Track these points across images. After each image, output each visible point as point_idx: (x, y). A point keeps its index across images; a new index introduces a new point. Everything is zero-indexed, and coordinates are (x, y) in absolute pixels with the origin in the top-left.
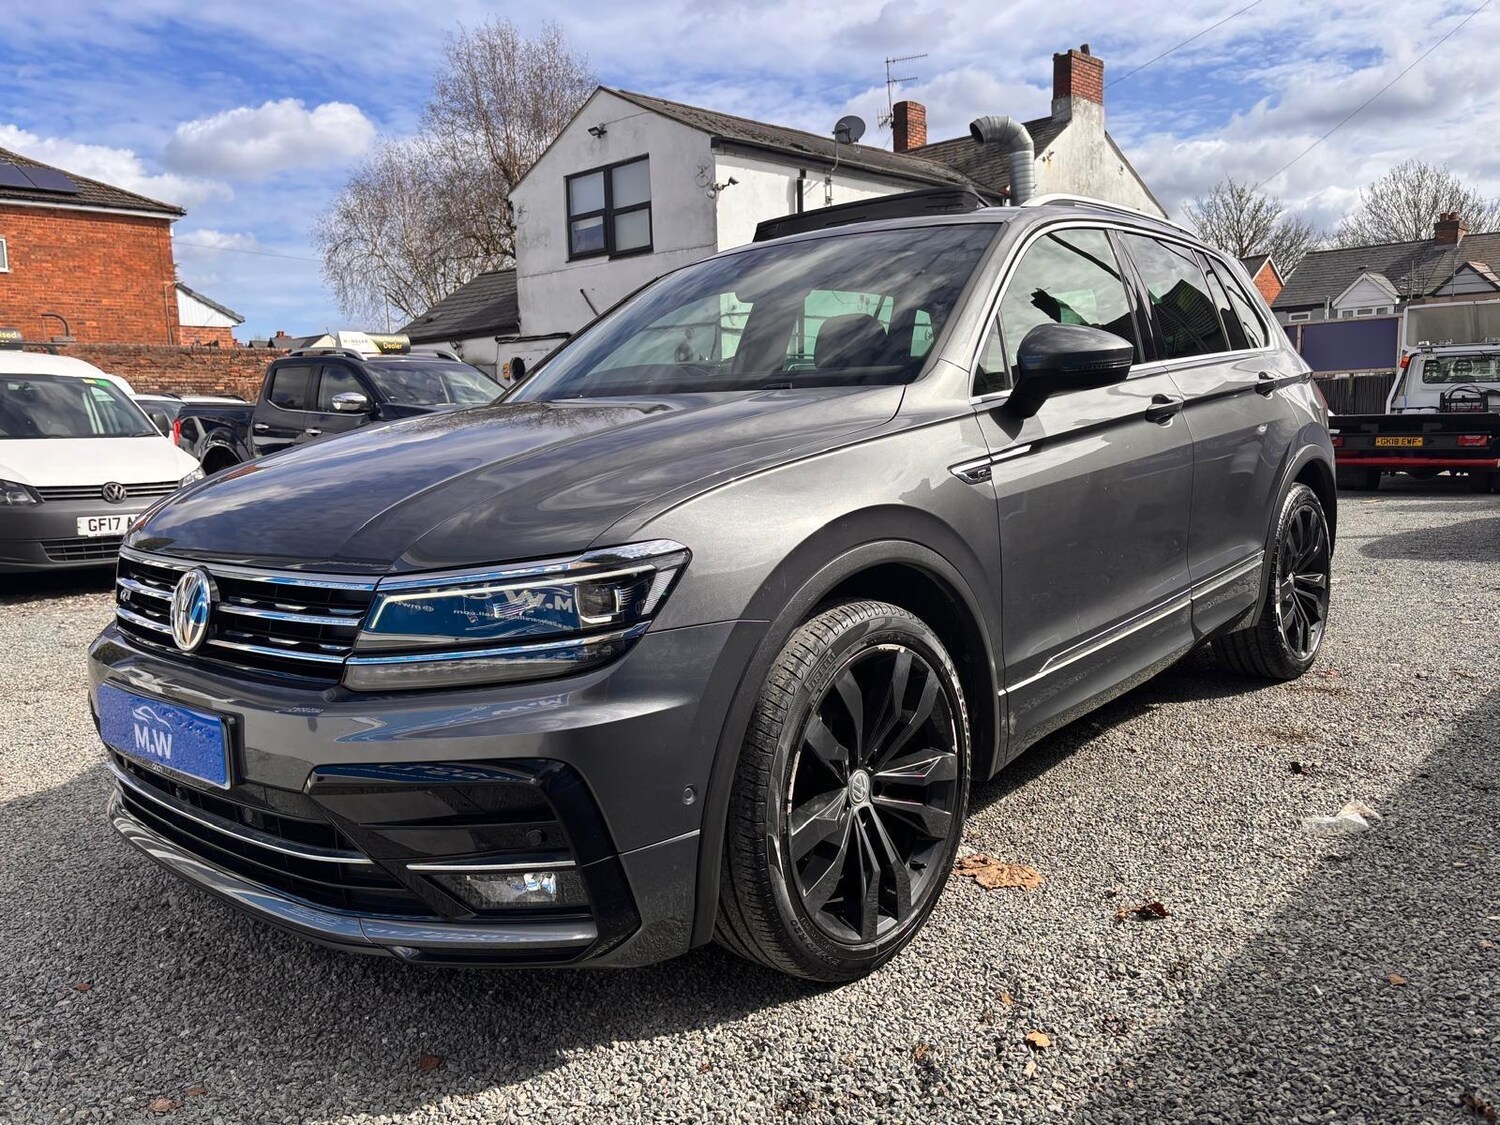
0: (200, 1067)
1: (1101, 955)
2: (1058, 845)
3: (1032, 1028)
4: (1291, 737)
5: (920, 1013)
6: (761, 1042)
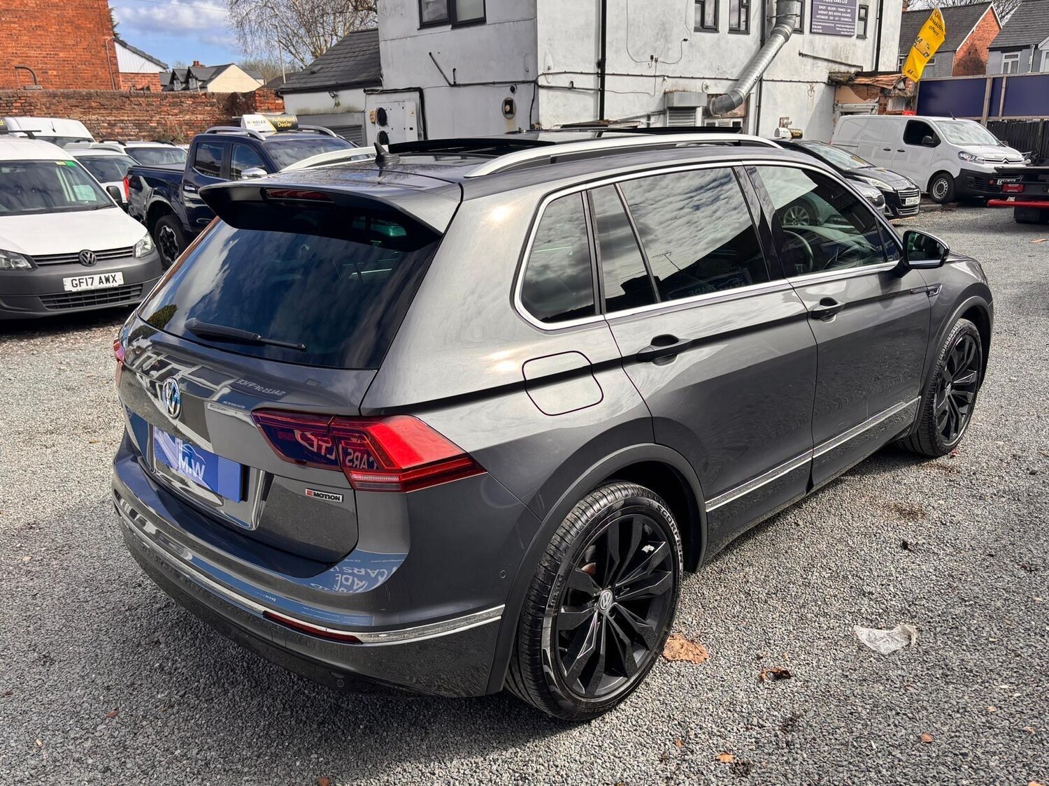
0: (189, 780)
1: (744, 710)
2: (733, 611)
3: (690, 771)
4: (909, 514)
5: (624, 753)
6: (524, 775)
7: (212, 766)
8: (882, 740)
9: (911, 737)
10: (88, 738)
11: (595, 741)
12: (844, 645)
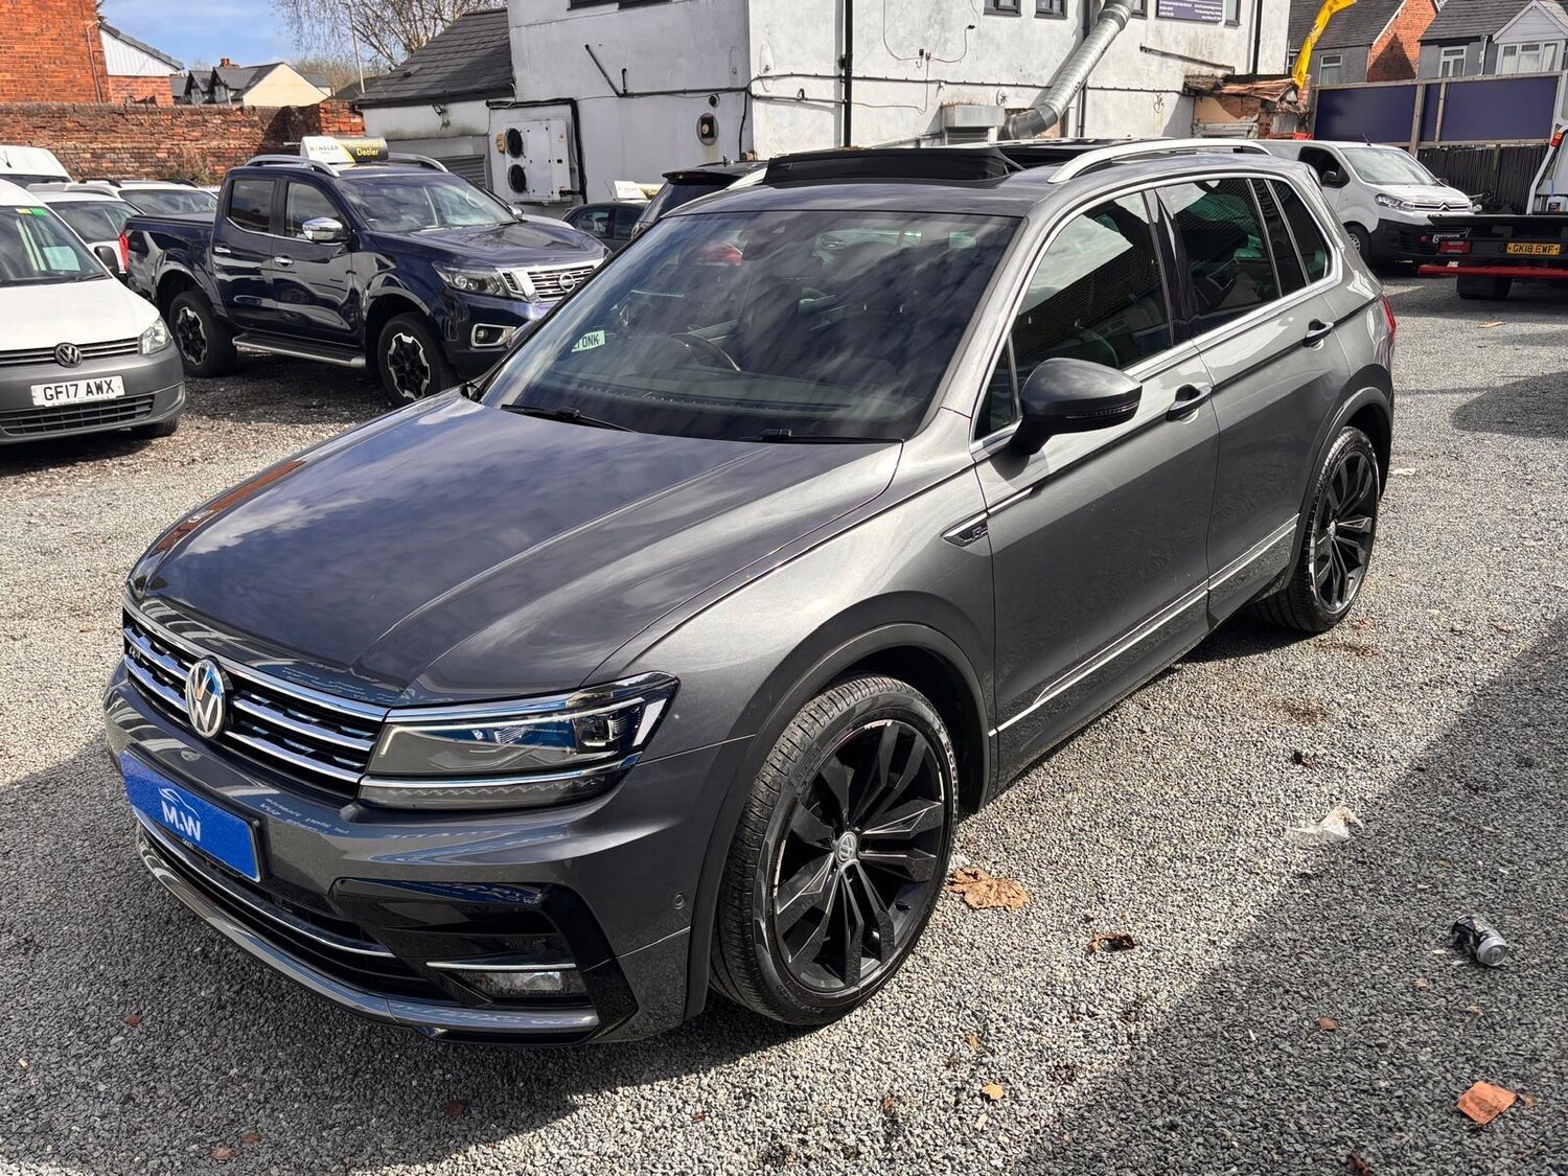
0: (252, 1111)
1: (1067, 993)
2: (1049, 854)
3: (990, 1078)
4: (1304, 714)
5: (893, 1057)
6: (748, 1091)
7: (286, 1090)
8: (1264, 1028)
9: (1306, 1023)
10: (97, 1055)
11: (852, 1042)
12: (1211, 899)
